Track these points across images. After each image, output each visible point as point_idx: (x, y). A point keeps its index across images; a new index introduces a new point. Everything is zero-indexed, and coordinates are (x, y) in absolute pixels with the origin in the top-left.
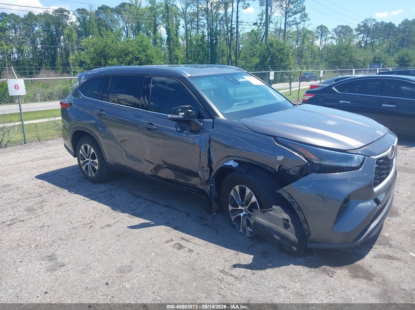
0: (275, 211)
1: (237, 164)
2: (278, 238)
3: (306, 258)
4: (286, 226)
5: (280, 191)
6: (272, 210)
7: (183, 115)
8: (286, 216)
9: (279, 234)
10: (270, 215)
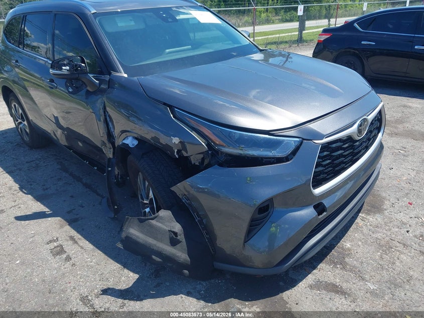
0: (161, 219)
1: (136, 142)
2: (158, 259)
3: (212, 281)
4: (174, 242)
5: (173, 189)
6: (156, 217)
7: (67, 70)
8: (177, 227)
9: (159, 254)
10: (151, 226)
